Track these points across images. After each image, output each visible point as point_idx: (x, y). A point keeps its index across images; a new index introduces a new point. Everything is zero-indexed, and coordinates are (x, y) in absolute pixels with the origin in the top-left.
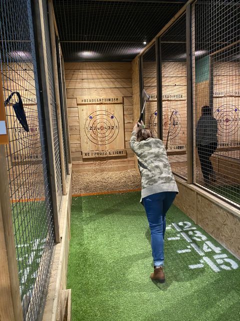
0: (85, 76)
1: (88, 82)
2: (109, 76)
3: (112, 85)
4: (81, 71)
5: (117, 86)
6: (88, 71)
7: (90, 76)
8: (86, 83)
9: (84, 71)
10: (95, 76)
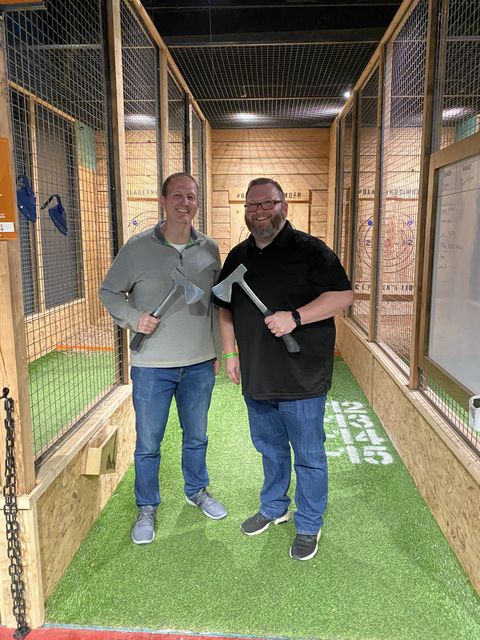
0: (246, 154)
1: (251, 164)
2: (288, 154)
3: (292, 170)
4: (240, 144)
5: (301, 172)
6: (251, 144)
7: (254, 154)
8: (246, 166)
9: (245, 144)
10: (263, 154)
